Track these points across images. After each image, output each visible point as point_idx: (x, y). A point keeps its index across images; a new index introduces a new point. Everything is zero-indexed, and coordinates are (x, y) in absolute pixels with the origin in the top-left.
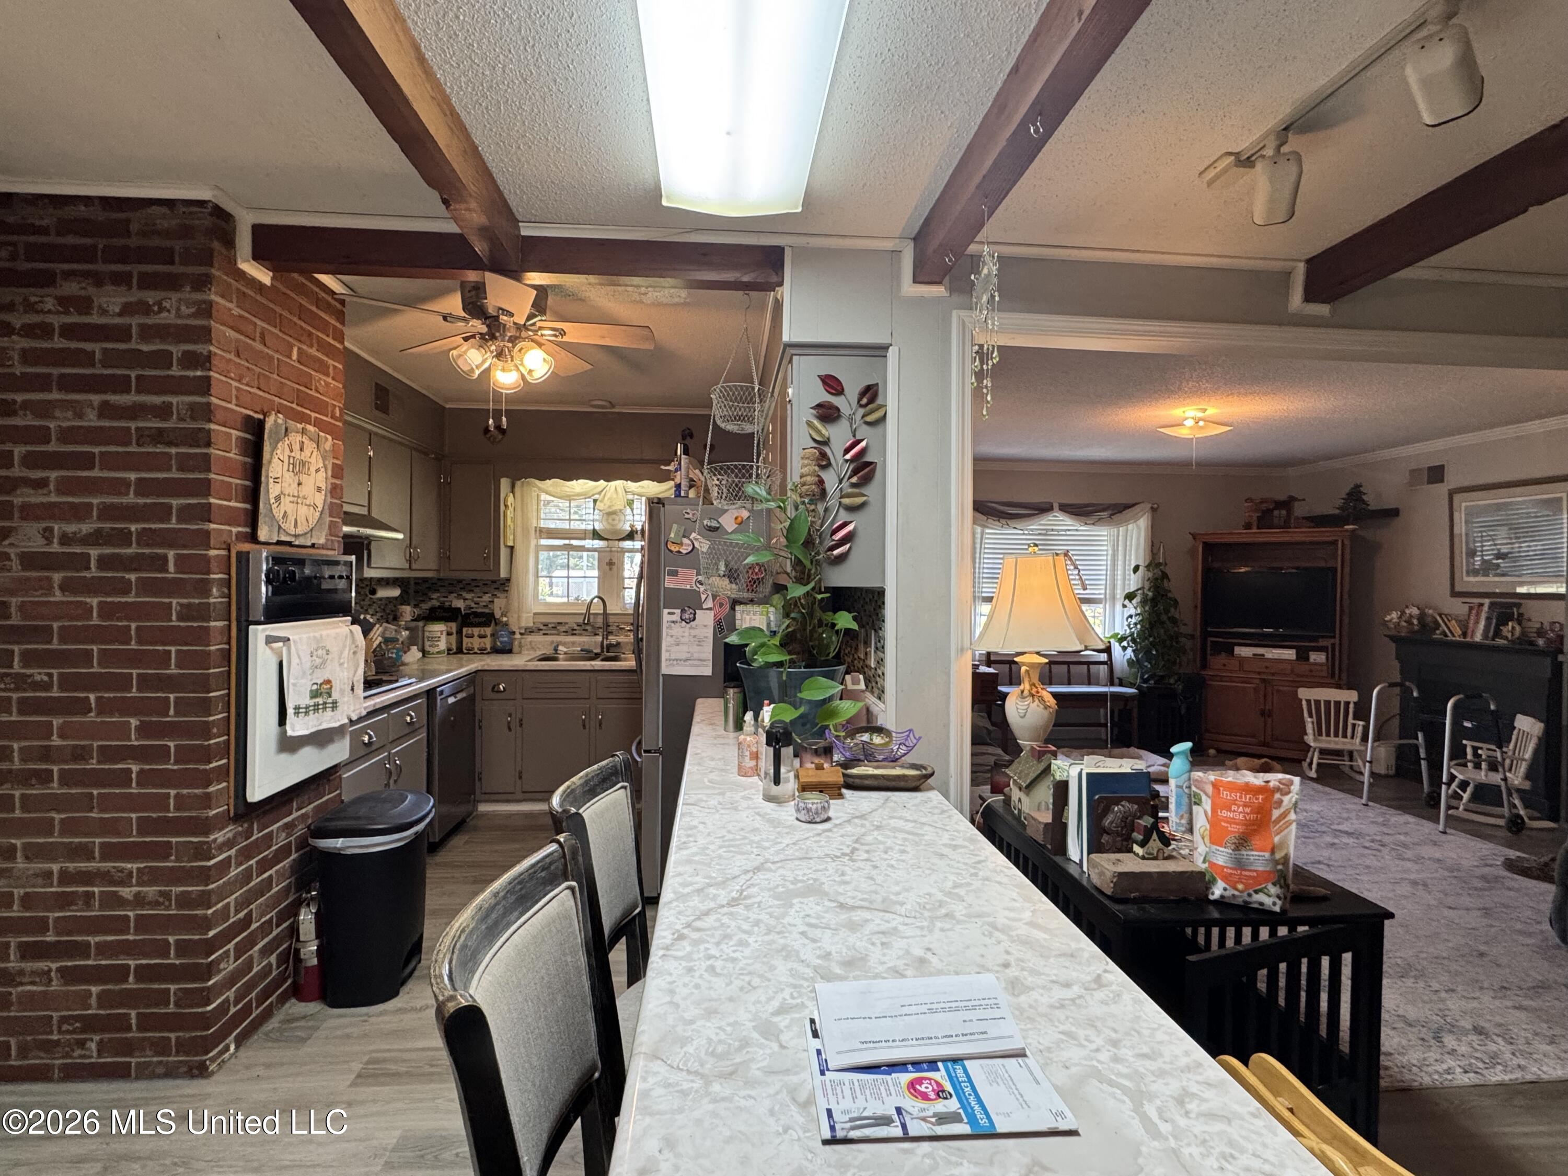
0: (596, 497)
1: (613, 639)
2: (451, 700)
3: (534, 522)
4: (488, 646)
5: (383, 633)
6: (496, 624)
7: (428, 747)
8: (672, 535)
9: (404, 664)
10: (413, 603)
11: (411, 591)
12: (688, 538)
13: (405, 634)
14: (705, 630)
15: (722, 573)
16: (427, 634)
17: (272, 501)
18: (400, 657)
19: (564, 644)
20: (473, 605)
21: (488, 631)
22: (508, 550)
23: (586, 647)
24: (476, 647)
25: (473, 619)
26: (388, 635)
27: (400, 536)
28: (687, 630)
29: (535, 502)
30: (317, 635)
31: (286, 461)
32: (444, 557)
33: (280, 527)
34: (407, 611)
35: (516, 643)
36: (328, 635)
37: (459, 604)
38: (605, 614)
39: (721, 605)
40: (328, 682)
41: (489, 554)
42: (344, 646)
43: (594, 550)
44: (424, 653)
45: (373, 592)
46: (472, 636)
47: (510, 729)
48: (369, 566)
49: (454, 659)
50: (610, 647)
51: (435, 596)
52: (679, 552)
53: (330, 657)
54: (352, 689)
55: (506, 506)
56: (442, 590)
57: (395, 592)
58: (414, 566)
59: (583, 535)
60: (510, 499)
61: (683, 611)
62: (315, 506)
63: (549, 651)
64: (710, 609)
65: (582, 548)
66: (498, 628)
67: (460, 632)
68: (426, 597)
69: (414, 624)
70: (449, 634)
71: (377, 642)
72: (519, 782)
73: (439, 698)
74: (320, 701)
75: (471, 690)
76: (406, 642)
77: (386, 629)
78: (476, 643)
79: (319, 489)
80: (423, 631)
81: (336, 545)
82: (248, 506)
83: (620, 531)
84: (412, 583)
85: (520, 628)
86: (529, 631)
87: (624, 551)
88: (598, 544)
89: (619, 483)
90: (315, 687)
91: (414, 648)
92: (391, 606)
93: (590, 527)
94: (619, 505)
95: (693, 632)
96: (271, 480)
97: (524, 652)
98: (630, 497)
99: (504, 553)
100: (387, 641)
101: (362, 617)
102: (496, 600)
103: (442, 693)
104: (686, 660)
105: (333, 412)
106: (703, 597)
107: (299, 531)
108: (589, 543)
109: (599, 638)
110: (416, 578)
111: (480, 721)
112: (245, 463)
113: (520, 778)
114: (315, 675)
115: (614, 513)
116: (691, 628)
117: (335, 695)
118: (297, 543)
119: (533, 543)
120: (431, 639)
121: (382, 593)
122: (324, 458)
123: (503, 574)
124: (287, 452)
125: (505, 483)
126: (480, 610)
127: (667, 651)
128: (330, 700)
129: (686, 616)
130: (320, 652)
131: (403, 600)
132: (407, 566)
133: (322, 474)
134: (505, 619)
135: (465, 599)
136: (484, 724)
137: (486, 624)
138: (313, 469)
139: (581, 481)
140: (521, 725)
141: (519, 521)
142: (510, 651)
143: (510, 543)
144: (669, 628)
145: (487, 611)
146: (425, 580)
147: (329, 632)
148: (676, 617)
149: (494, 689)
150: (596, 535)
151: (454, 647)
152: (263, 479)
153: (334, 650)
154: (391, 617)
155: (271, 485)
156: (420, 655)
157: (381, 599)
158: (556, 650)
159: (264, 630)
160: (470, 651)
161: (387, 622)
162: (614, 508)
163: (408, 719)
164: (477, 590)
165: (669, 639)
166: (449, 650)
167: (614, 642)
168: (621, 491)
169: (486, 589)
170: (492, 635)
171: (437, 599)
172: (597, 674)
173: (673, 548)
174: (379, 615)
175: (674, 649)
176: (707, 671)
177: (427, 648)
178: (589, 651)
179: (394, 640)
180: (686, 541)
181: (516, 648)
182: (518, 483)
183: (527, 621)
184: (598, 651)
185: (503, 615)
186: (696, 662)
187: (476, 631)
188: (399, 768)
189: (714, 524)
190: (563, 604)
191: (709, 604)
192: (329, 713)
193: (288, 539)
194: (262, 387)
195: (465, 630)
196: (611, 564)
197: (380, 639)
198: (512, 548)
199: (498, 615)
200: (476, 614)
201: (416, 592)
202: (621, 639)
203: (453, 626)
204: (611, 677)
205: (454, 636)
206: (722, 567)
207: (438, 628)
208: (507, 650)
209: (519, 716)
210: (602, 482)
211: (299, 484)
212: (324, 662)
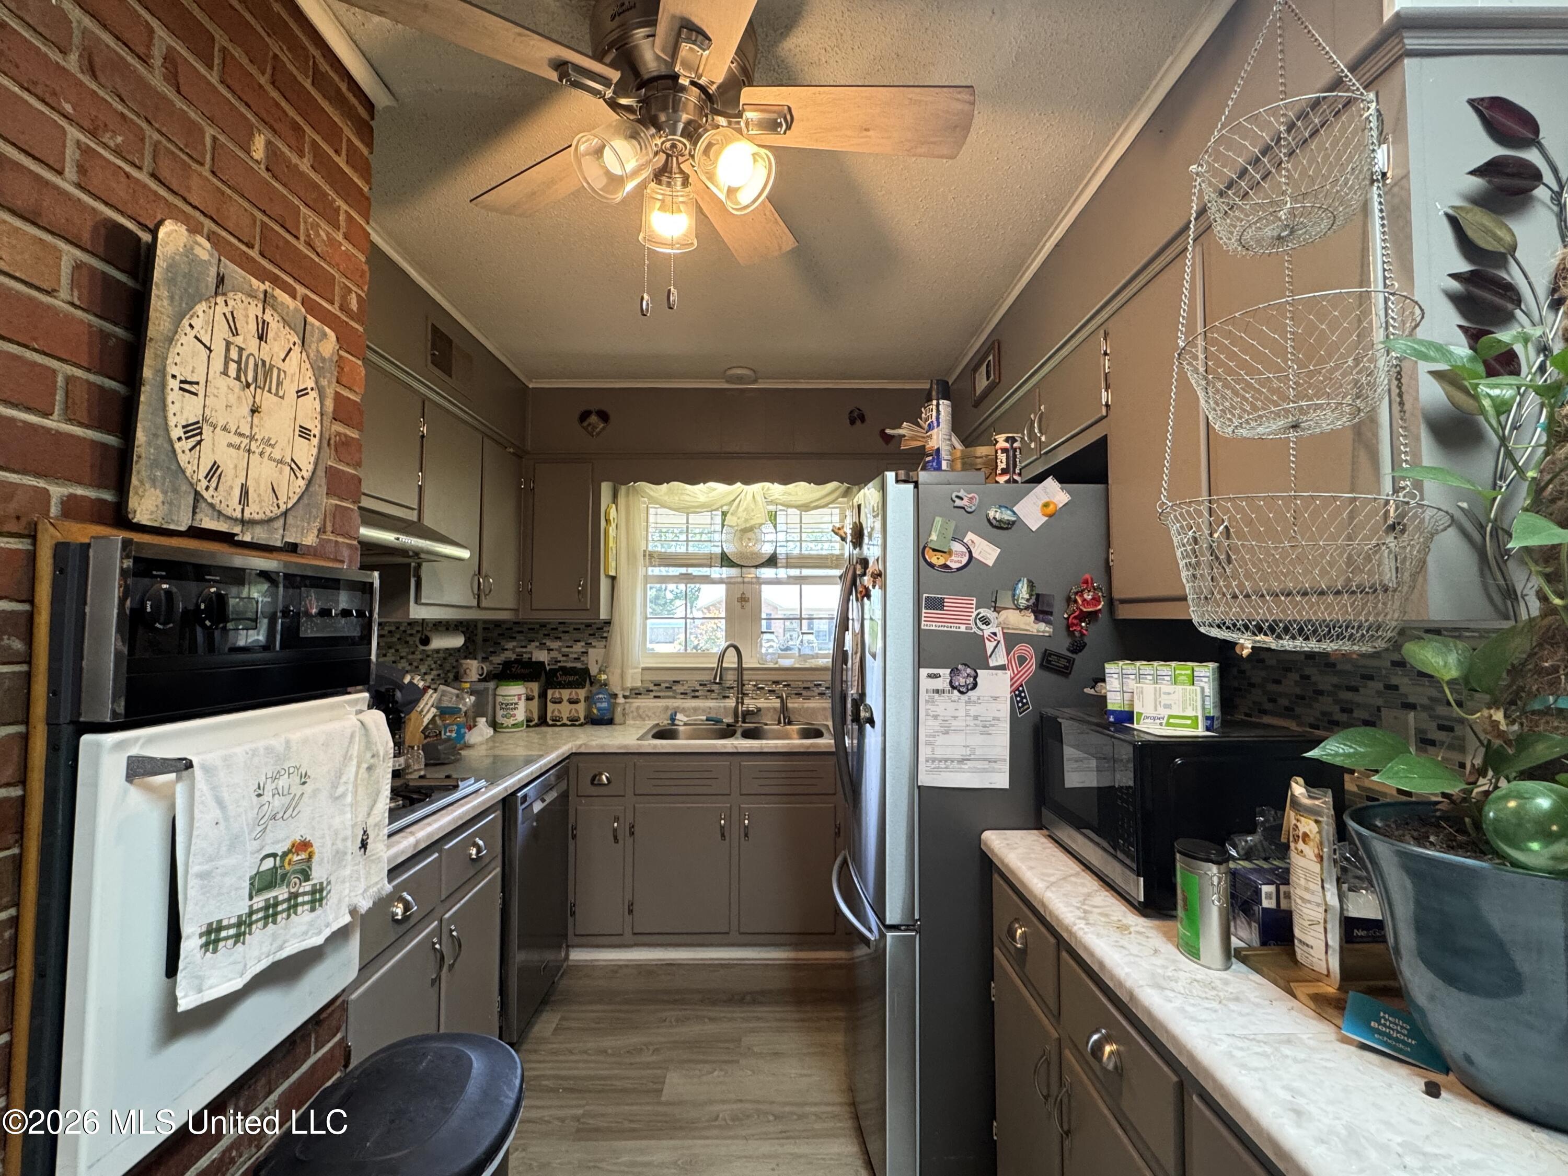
0: (725, 508)
1: (750, 704)
2: (537, 807)
3: (643, 543)
4: (582, 716)
5: (440, 700)
6: (591, 684)
7: (503, 891)
8: (934, 537)
9: (468, 746)
10: (480, 655)
11: (479, 639)
12: (961, 541)
13: (470, 700)
14: (994, 705)
15: (1023, 603)
16: (499, 699)
17: (177, 432)
18: (461, 736)
19: (683, 711)
20: (560, 658)
21: (582, 693)
22: (610, 581)
23: (713, 715)
24: (565, 715)
25: (561, 678)
26: (445, 704)
27: (465, 554)
28: (961, 705)
29: (643, 516)
30: (278, 743)
31: (219, 348)
32: (525, 591)
33: (198, 496)
34: (473, 668)
35: (619, 709)
36: (305, 741)
37: (541, 656)
38: (740, 669)
39: (1022, 660)
40: (305, 845)
41: (585, 586)
42: (346, 757)
43: (720, 581)
44: (494, 725)
45: (426, 641)
46: (559, 701)
47: (616, 840)
48: (417, 600)
49: (534, 735)
50: (747, 714)
51: (510, 645)
52: (945, 566)
53: (308, 788)
54: (364, 845)
55: (607, 521)
56: (519, 637)
57: (457, 641)
58: (484, 604)
59: (708, 562)
60: (613, 513)
61: (954, 671)
62: (294, 467)
63: (665, 722)
64: (1002, 668)
65: (707, 580)
66: (594, 689)
67: (543, 695)
68: (497, 647)
69: (482, 685)
70: (529, 698)
71: (430, 716)
72: (628, 918)
73: (521, 808)
74: (282, 893)
75: (563, 786)
76: (470, 714)
77: (444, 694)
78: (565, 711)
79: (304, 433)
80: (495, 695)
81: (346, 553)
82: (111, 440)
83: (758, 554)
84: (480, 626)
85: (623, 689)
86: (636, 693)
87: (759, 582)
88: (726, 572)
89: (757, 488)
90: (269, 864)
91: (482, 721)
92: (452, 660)
93: (718, 550)
94: (759, 516)
95: (974, 710)
96: (174, 384)
97: (630, 722)
98: (772, 508)
99: (604, 584)
100: (444, 712)
101: (407, 679)
102: (591, 651)
103: (525, 797)
104: (962, 761)
105: (344, 298)
106: (990, 646)
107: (253, 511)
108: (717, 572)
109: (731, 703)
110: (485, 622)
111: (574, 828)
112: (104, 336)
113: (631, 912)
114: (269, 837)
115: (751, 529)
116: (968, 702)
117: (318, 874)
118: (247, 538)
119: (641, 571)
120: (506, 706)
121: (440, 642)
122: (318, 372)
123: (603, 615)
124: (222, 331)
125: (606, 488)
126: (569, 665)
127: (928, 744)
128: (307, 887)
129: (961, 681)
130: (283, 782)
131: (467, 651)
132: (475, 603)
133: (311, 403)
134: (604, 677)
135: (550, 650)
136: (578, 832)
137: (579, 685)
138: (290, 389)
139: (712, 484)
140: (632, 834)
141: (623, 545)
142: (610, 722)
143: (612, 573)
144: (930, 701)
145: (579, 665)
146: (497, 624)
147: (308, 732)
148: (942, 683)
149: (594, 780)
150: (725, 560)
151: (536, 717)
152: (147, 373)
153: (320, 774)
154: (451, 676)
155: (173, 394)
156: (490, 731)
157: (438, 651)
158: (673, 719)
159: (119, 746)
160: (557, 722)
161: (446, 683)
162: (752, 522)
163: (474, 851)
164: (566, 637)
165: (931, 722)
166: (529, 720)
167: (752, 708)
168: (759, 498)
169: (577, 635)
170: (587, 699)
171: (513, 650)
172: (738, 758)
173: (934, 560)
174: (434, 673)
175: (940, 740)
176: (1001, 780)
177: (500, 719)
178: (718, 721)
179: (454, 711)
180: (957, 547)
181: (618, 717)
182: (623, 489)
183: (634, 679)
184: (729, 720)
185: (600, 671)
186: (979, 765)
187: (566, 694)
188: (458, 943)
189: (1007, 516)
190: (677, 655)
191: (1000, 658)
192: (304, 917)
193: (222, 527)
194: (165, 174)
195: (550, 692)
196: (743, 599)
197: (434, 710)
198: (613, 578)
199: (594, 670)
200: (566, 671)
201: (485, 640)
202: (762, 703)
203: (535, 687)
204: (759, 763)
205: (536, 702)
206: (1023, 591)
207: (515, 691)
208: (605, 720)
209: (630, 819)
210: (739, 484)
211: (254, 411)
212: (293, 805)
